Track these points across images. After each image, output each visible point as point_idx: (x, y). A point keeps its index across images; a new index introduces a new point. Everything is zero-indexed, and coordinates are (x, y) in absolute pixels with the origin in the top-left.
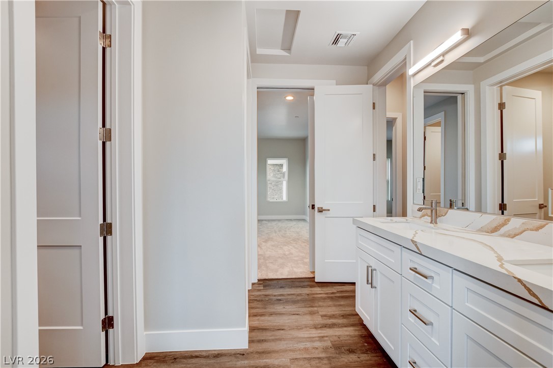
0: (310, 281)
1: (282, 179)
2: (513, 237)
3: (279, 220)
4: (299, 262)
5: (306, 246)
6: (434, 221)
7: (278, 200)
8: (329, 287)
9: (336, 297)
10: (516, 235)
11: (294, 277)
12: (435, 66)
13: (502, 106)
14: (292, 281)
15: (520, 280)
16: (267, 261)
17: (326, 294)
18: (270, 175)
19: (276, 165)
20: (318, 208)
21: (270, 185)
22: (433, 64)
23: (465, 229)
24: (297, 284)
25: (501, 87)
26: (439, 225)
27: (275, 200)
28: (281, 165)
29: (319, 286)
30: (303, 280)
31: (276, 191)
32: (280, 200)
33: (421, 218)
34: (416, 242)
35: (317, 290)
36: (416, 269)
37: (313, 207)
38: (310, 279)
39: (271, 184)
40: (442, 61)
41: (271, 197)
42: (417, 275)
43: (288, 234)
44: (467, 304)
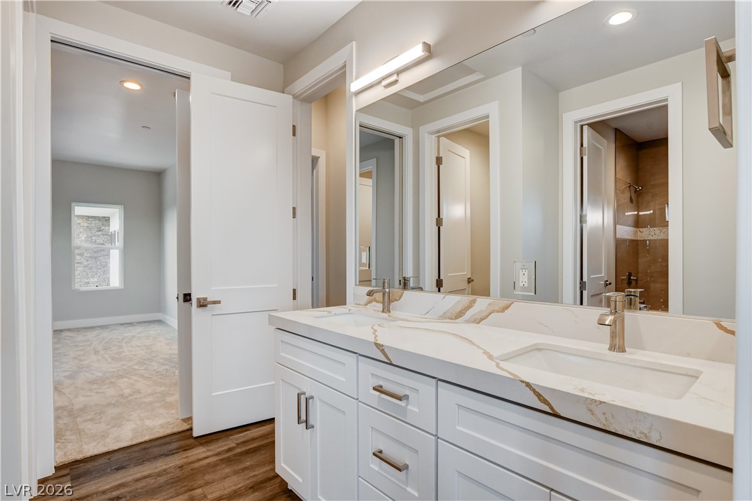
0: (185, 438)
1: (108, 246)
2: (478, 323)
3: (103, 327)
4: (157, 404)
5: (167, 370)
6: (386, 309)
7: (99, 288)
8: (220, 441)
9: (235, 455)
10: (482, 319)
11: (147, 438)
12: (387, 86)
13: (439, 161)
14: (145, 449)
15: (528, 385)
16: (79, 419)
17: (216, 455)
18: (80, 237)
19: (92, 217)
20: (198, 299)
21: (78, 257)
22: (384, 83)
23: (426, 316)
24: (156, 451)
25: (439, 137)
26: (393, 313)
27: (93, 288)
28: (107, 220)
29: (201, 444)
30: (167, 440)
31: (94, 270)
32: (104, 287)
33: (366, 305)
34: (383, 346)
35: (200, 452)
36: (381, 387)
37: (187, 298)
38: (183, 434)
39: (81, 255)
40: (396, 81)
41: (84, 282)
42: (383, 396)
43: (128, 353)
44: (457, 427)
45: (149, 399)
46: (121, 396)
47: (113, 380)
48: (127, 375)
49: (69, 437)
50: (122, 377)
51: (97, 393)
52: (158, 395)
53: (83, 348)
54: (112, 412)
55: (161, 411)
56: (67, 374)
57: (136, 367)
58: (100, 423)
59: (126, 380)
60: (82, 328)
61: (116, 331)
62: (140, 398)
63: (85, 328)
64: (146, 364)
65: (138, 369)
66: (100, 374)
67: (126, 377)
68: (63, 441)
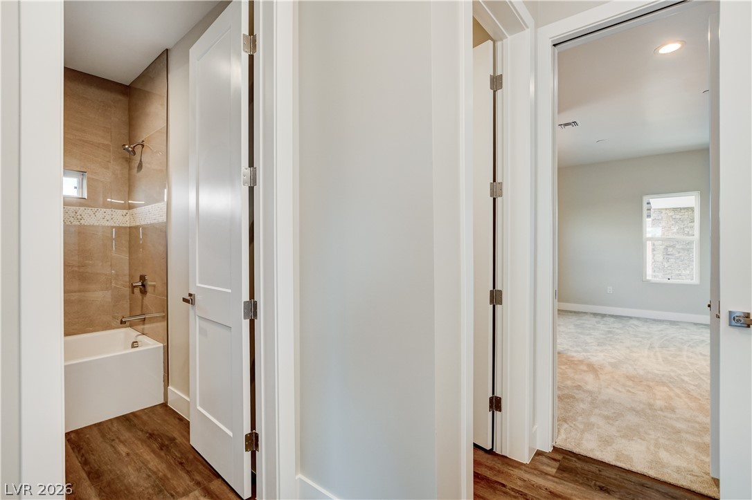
3: (673, 323)
4: (688, 437)
43: (685, 359)
45: (680, 425)
46: (650, 406)
47: (651, 384)
48: (670, 385)
49: (578, 425)
50: (664, 384)
51: (629, 391)
52: (697, 426)
53: (640, 339)
54: (632, 419)
55: (688, 449)
56: (613, 361)
57: (686, 379)
58: (612, 425)
59: (666, 389)
60: (650, 319)
61: (685, 331)
62: (671, 418)
63: (654, 320)
64: (701, 379)
65: (687, 382)
66: (642, 372)
67: (668, 387)
68: (573, 426)
